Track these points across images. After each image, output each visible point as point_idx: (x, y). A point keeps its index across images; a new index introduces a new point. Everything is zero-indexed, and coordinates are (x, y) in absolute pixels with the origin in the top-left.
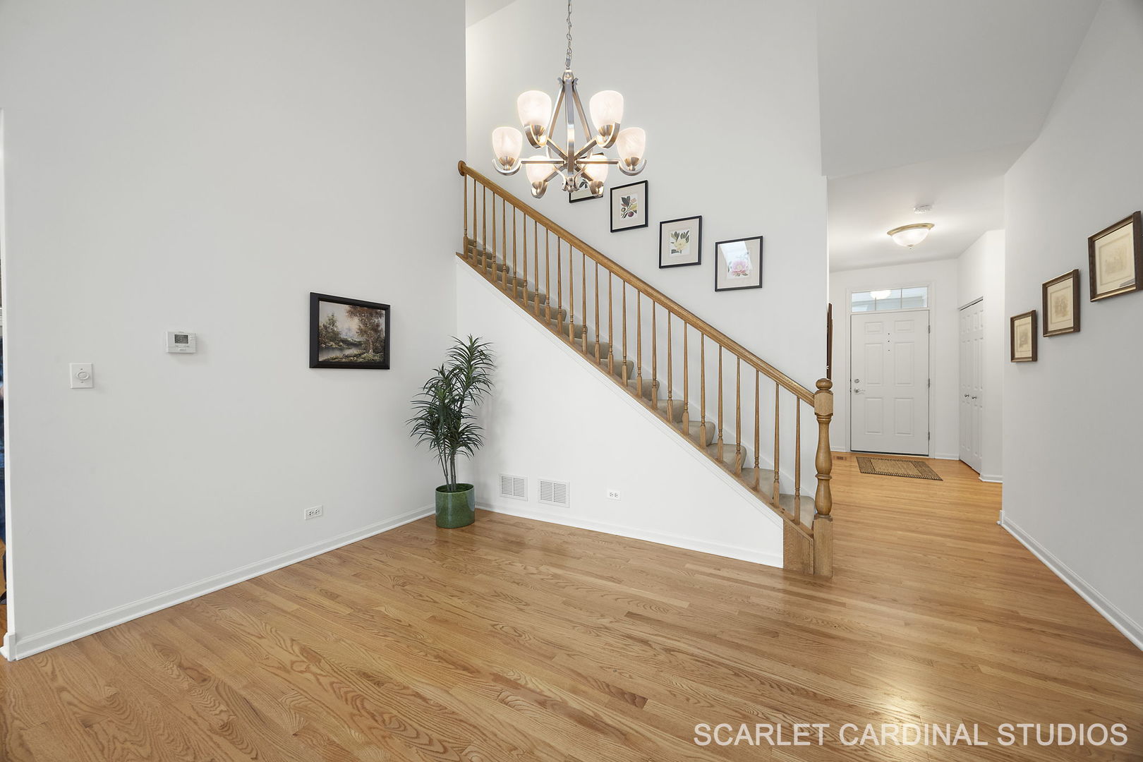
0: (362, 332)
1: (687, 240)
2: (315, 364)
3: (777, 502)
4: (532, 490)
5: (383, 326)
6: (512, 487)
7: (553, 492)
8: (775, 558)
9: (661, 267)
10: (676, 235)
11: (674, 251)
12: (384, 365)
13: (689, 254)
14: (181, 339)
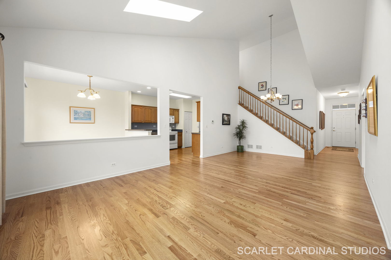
0: (227, 119)
1: (286, 99)
2: (223, 124)
3: (304, 147)
4: (254, 147)
5: (229, 118)
6: (250, 146)
7: (259, 147)
8: (303, 157)
9: (280, 105)
10: (283, 98)
11: (282, 102)
12: (229, 124)
13: (286, 102)
14: (213, 121)
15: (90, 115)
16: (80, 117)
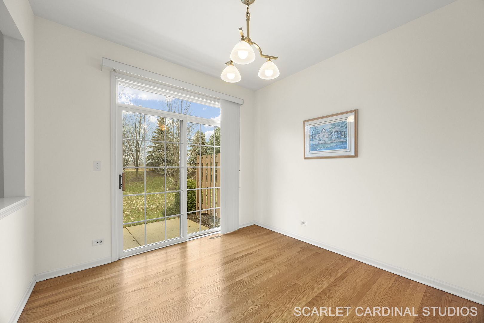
15: (343, 133)
16: (322, 142)
